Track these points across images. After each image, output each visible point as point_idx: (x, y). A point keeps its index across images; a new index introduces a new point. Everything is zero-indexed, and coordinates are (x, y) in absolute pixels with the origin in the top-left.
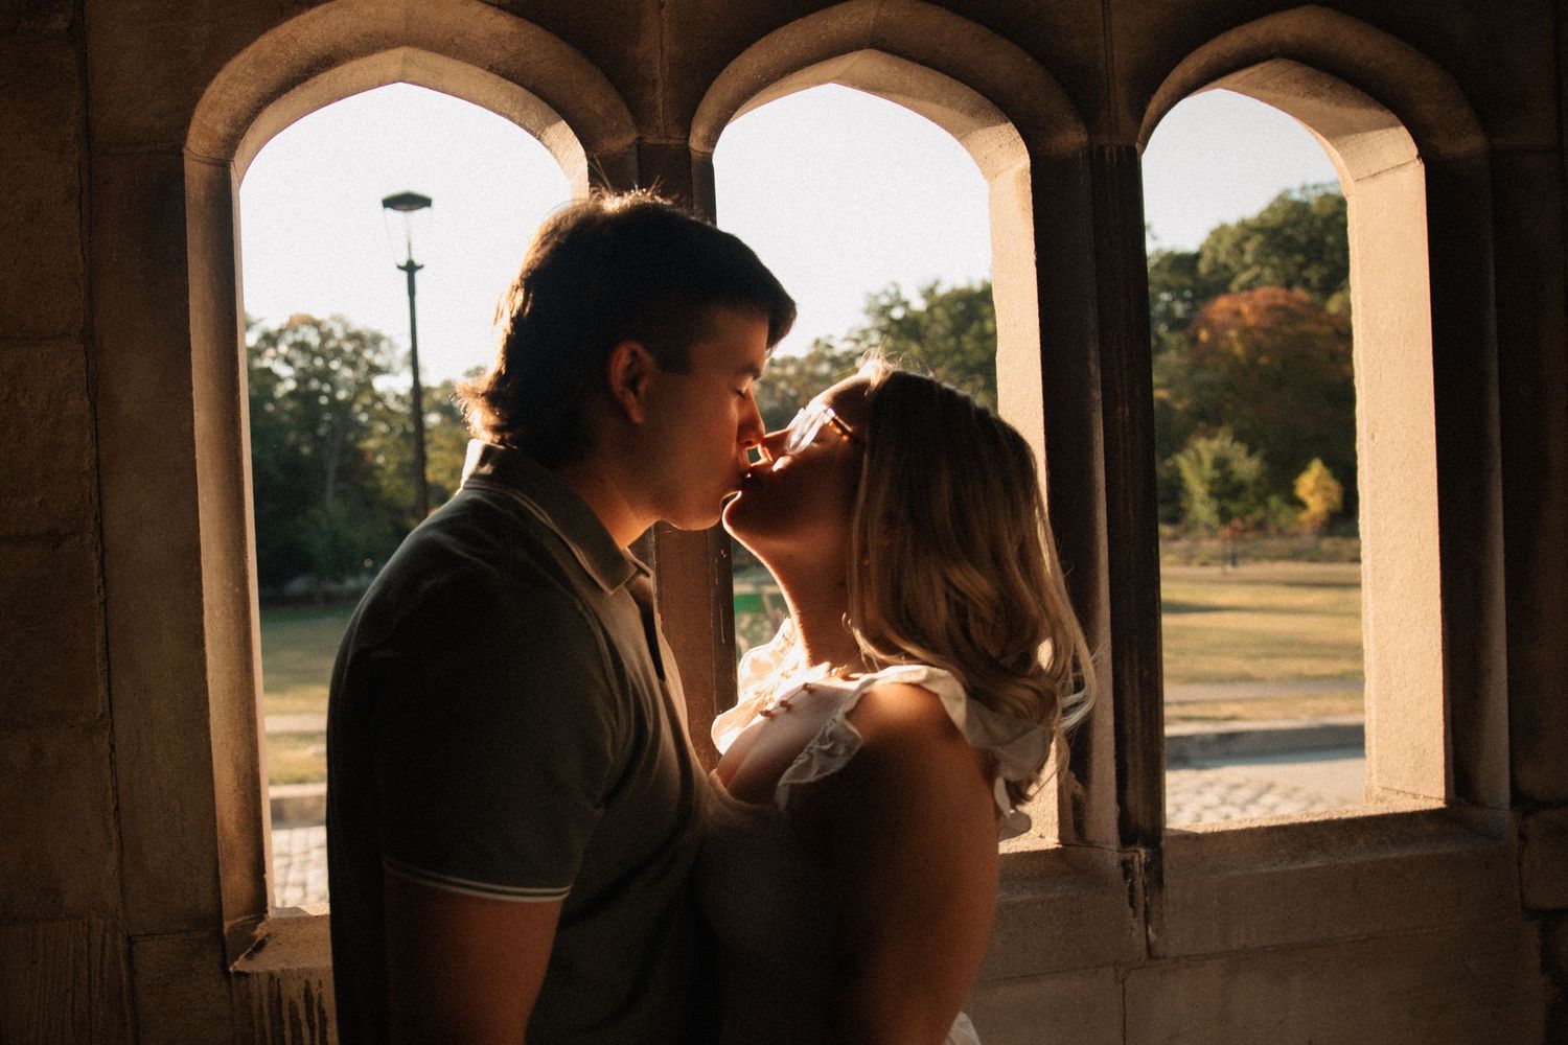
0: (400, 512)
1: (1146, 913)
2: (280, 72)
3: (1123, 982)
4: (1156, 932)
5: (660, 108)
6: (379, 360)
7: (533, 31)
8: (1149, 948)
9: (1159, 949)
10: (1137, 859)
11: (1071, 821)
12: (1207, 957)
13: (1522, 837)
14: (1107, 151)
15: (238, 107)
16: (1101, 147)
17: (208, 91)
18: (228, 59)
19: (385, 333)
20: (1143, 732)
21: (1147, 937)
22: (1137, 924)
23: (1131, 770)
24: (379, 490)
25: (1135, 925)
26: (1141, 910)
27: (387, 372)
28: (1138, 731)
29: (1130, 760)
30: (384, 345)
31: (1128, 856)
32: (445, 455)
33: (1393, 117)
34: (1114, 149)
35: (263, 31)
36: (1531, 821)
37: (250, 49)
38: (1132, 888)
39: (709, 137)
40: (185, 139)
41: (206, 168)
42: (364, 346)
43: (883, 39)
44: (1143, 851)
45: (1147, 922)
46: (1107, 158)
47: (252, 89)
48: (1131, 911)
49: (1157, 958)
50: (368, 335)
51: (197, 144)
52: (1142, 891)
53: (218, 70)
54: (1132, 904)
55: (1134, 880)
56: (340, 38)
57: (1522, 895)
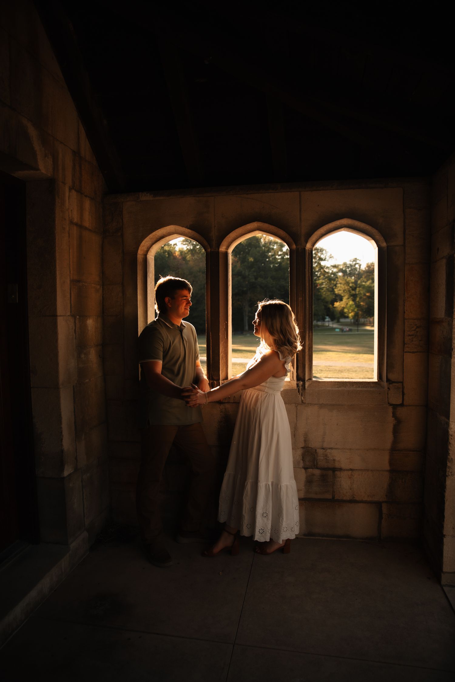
0: (327, 302)
1: (302, 394)
2: (155, 239)
3: (297, 407)
4: (303, 398)
5: (214, 245)
6: (322, 256)
7: (194, 232)
8: (302, 401)
9: (304, 401)
10: (300, 384)
11: (292, 376)
12: (315, 404)
13: (388, 388)
14: (299, 249)
15: (148, 246)
16: (298, 248)
17: (141, 244)
18: (144, 239)
19: (324, 248)
20: (302, 360)
21: (302, 399)
22: (300, 396)
23: (299, 367)
24: (321, 296)
25: (299, 396)
26: (301, 394)
27: (325, 260)
28: (301, 359)
29: (299, 365)
30: (324, 252)
31: (298, 383)
32: (342, 285)
33: (371, 239)
34: (301, 249)
35: (150, 234)
36: (391, 385)
37: (148, 237)
38: (299, 389)
39: (226, 248)
40: (138, 252)
41: (143, 256)
42: (318, 252)
43: (260, 229)
44: (301, 382)
45: (302, 396)
46: (299, 251)
47: (150, 242)
48: (298, 393)
49: (304, 403)
50: (319, 249)
51: (140, 252)
52: (301, 390)
53: (143, 241)
54: (299, 392)
55: (299, 387)
56: (164, 233)
57: (388, 400)
